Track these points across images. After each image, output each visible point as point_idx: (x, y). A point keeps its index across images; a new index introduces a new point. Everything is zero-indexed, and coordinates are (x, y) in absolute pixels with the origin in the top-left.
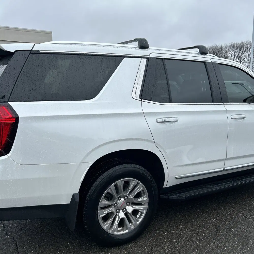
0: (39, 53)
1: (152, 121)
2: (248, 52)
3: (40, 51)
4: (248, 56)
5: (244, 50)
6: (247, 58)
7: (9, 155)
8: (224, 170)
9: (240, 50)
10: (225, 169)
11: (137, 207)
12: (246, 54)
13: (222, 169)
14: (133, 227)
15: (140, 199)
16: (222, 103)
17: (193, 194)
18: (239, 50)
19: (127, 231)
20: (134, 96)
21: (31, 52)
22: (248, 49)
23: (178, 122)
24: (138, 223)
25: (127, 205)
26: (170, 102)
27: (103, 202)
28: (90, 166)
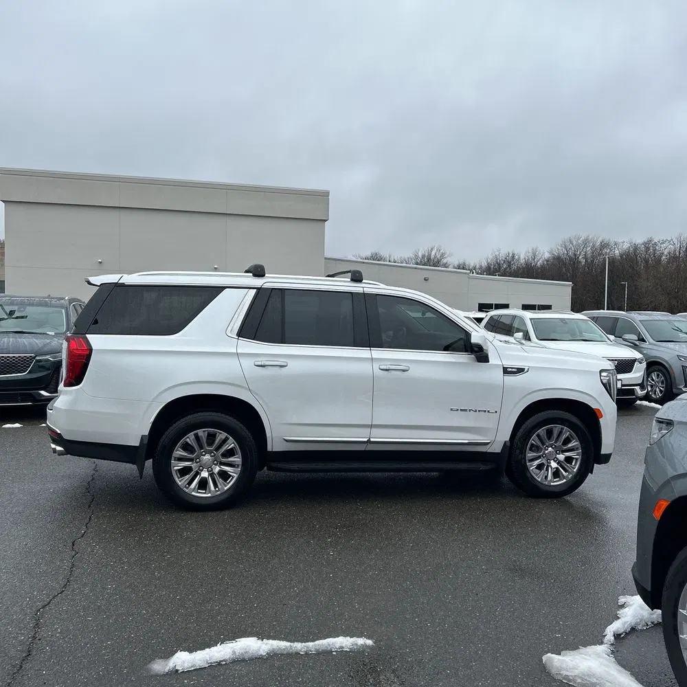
0: (124, 286)
1: (248, 364)
3: (126, 284)
8: (369, 442)
10: (372, 440)
13: (366, 440)
15: (230, 459)
16: (368, 348)
19: (209, 495)
20: (228, 333)
21: (117, 285)
23: (288, 367)
25: (214, 464)
26: (280, 343)
27: (179, 452)
28: (162, 407)
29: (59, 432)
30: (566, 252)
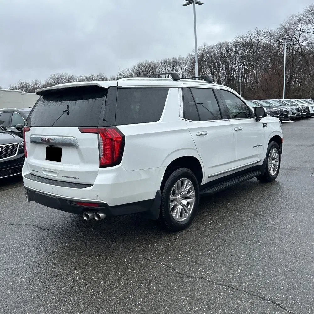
0: (122, 88)
1: (194, 134)
2: (182, 69)
3: (123, 87)
4: (182, 73)
5: (178, 67)
6: (182, 76)
7: (121, 164)
9: (174, 66)
10: (234, 168)
11: (189, 200)
12: (180, 72)
13: (232, 169)
14: (188, 216)
15: (190, 194)
16: (228, 120)
17: (218, 189)
18: (172, 66)
19: (185, 219)
20: (181, 117)
21: (118, 87)
22: (181, 65)
23: (207, 134)
24: (190, 212)
25: (182, 200)
26: (200, 121)
27: (172, 197)
28: (165, 170)
29: (105, 202)
30: (53, 81)
